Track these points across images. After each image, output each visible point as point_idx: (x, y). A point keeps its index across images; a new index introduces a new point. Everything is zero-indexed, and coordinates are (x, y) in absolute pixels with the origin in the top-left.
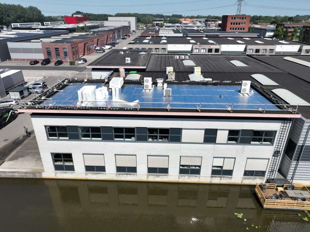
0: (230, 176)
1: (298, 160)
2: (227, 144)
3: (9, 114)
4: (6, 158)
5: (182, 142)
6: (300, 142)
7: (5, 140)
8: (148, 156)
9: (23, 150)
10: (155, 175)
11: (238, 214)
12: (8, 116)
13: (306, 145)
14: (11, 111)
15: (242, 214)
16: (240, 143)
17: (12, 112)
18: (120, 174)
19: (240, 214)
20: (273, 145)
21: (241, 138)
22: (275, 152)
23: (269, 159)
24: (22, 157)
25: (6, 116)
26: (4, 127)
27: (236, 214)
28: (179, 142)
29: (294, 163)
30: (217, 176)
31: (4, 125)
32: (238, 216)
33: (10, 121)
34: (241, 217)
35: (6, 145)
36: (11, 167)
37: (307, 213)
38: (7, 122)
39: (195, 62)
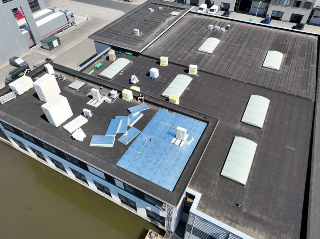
3: (24, 73)
14: (27, 70)
22: (168, 217)
29: (187, 233)
39: (223, 42)
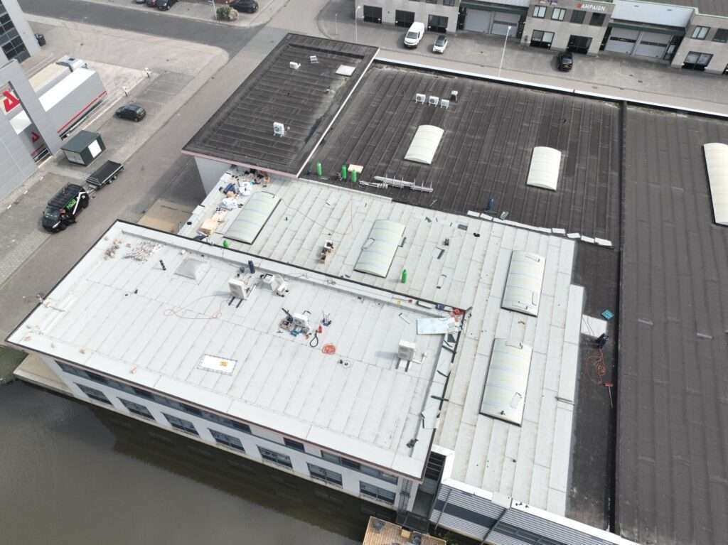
0: (340, 486)
3: (76, 200)
5: (253, 433)
12: (75, 204)
14: (80, 193)
25: (72, 205)
30: (320, 479)
39: (449, 132)
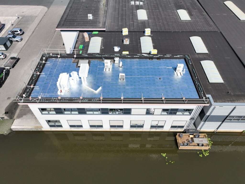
0: (162, 128)
1: (205, 121)
2: (161, 115)
3: (3, 73)
4: (14, 116)
5: (132, 114)
6: (207, 114)
7: (9, 98)
8: (109, 121)
9: (24, 108)
10: (115, 129)
11: (163, 154)
12: (3, 75)
13: (211, 115)
15: (165, 154)
16: (169, 114)
17: (5, 71)
18: (92, 128)
19: (164, 154)
20: (190, 115)
21: (170, 112)
22: (191, 118)
23: (187, 121)
24: (25, 114)
25: (2, 76)
26: (3, 84)
27: (162, 154)
28: (129, 114)
29: (202, 123)
30: (154, 128)
31: (3, 83)
32: (163, 155)
33: (6, 79)
34: (164, 156)
35: (10, 104)
36: (21, 125)
37: (203, 151)
38: (4, 80)
39: (148, 11)
